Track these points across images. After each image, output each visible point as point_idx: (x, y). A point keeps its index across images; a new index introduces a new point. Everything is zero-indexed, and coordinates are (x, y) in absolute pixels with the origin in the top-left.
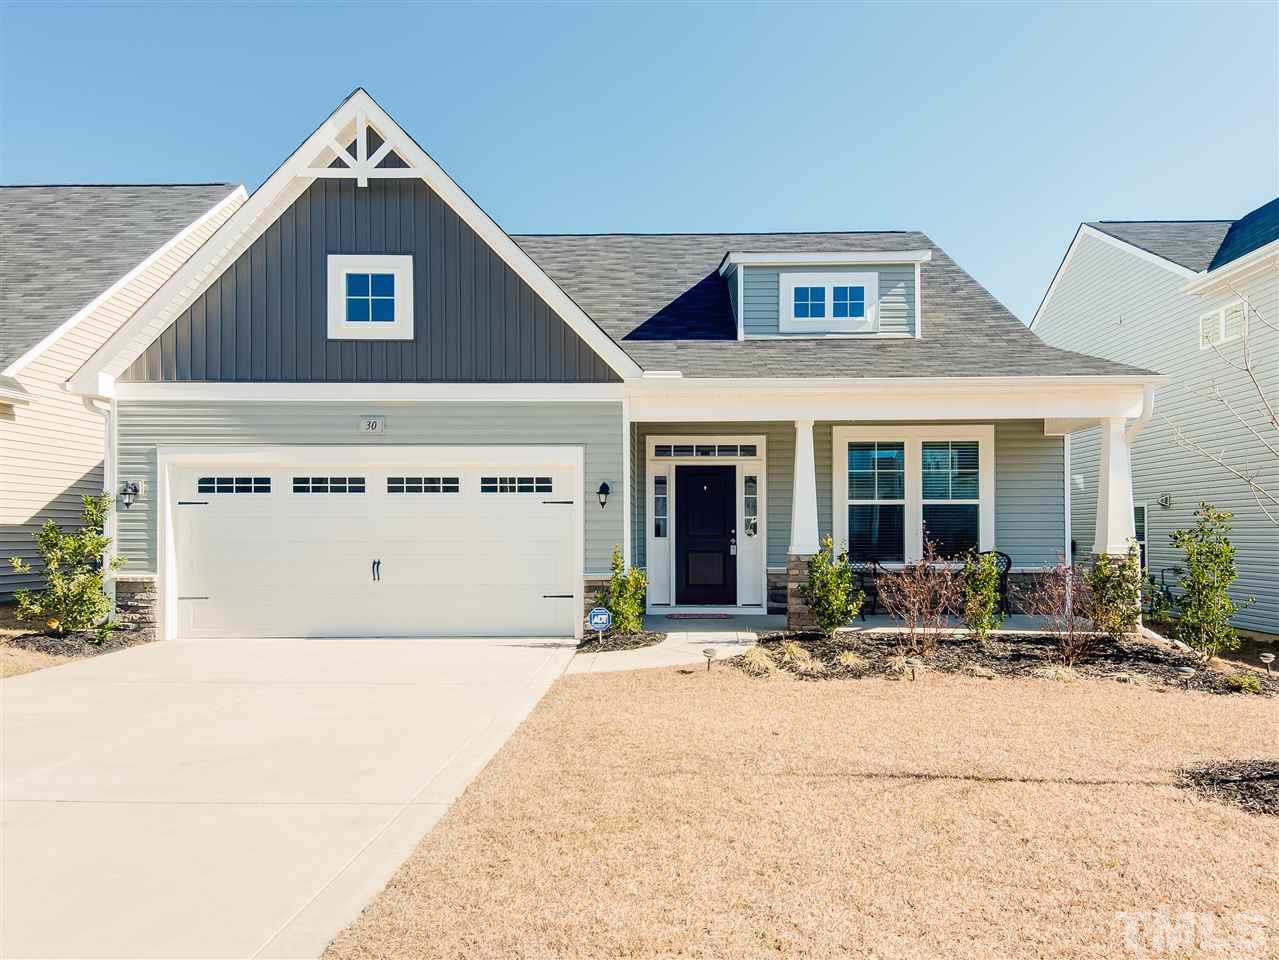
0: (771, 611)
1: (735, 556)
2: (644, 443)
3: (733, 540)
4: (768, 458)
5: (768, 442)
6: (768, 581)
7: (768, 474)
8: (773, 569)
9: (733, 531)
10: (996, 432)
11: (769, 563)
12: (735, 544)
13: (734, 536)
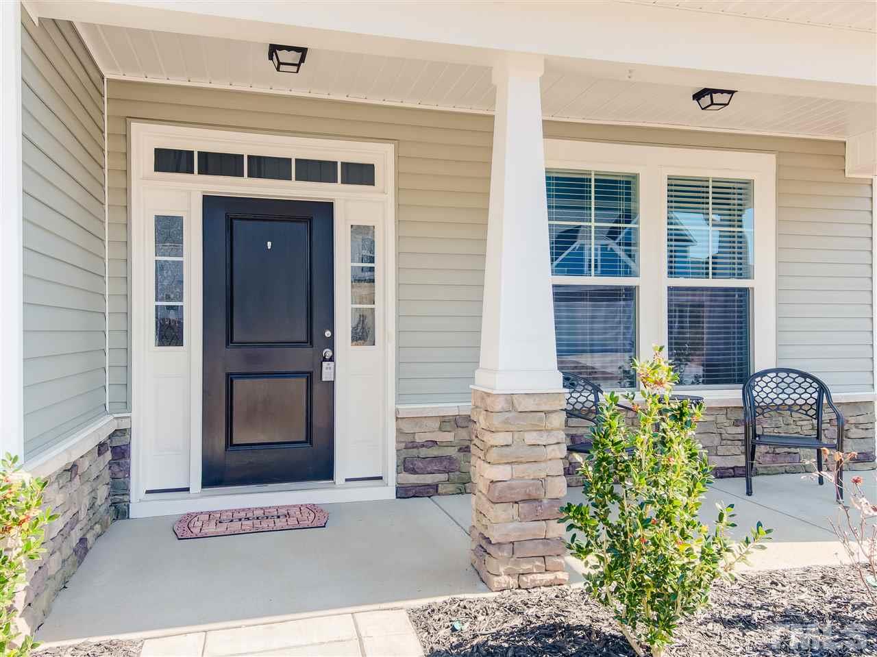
0: (404, 492)
1: (331, 384)
2: (126, 137)
3: (328, 353)
4: (398, 190)
5: (398, 157)
6: (399, 431)
7: (399, 222)
8: (409, 409)
9: (328, 334)
10: (779, 166)
11: (400, 397)
12: (332, 359)
13: (330, 343)
